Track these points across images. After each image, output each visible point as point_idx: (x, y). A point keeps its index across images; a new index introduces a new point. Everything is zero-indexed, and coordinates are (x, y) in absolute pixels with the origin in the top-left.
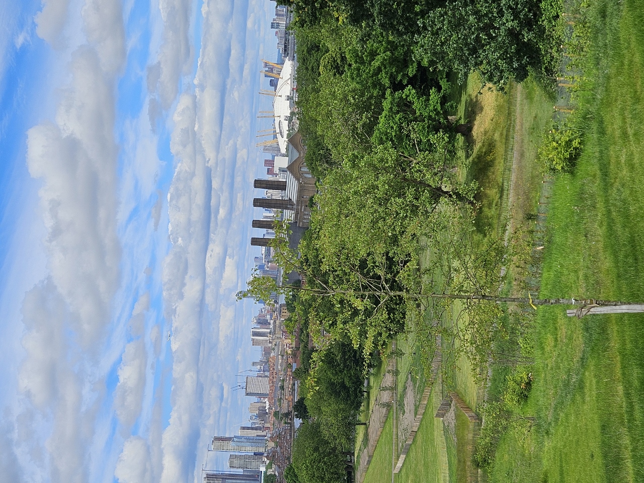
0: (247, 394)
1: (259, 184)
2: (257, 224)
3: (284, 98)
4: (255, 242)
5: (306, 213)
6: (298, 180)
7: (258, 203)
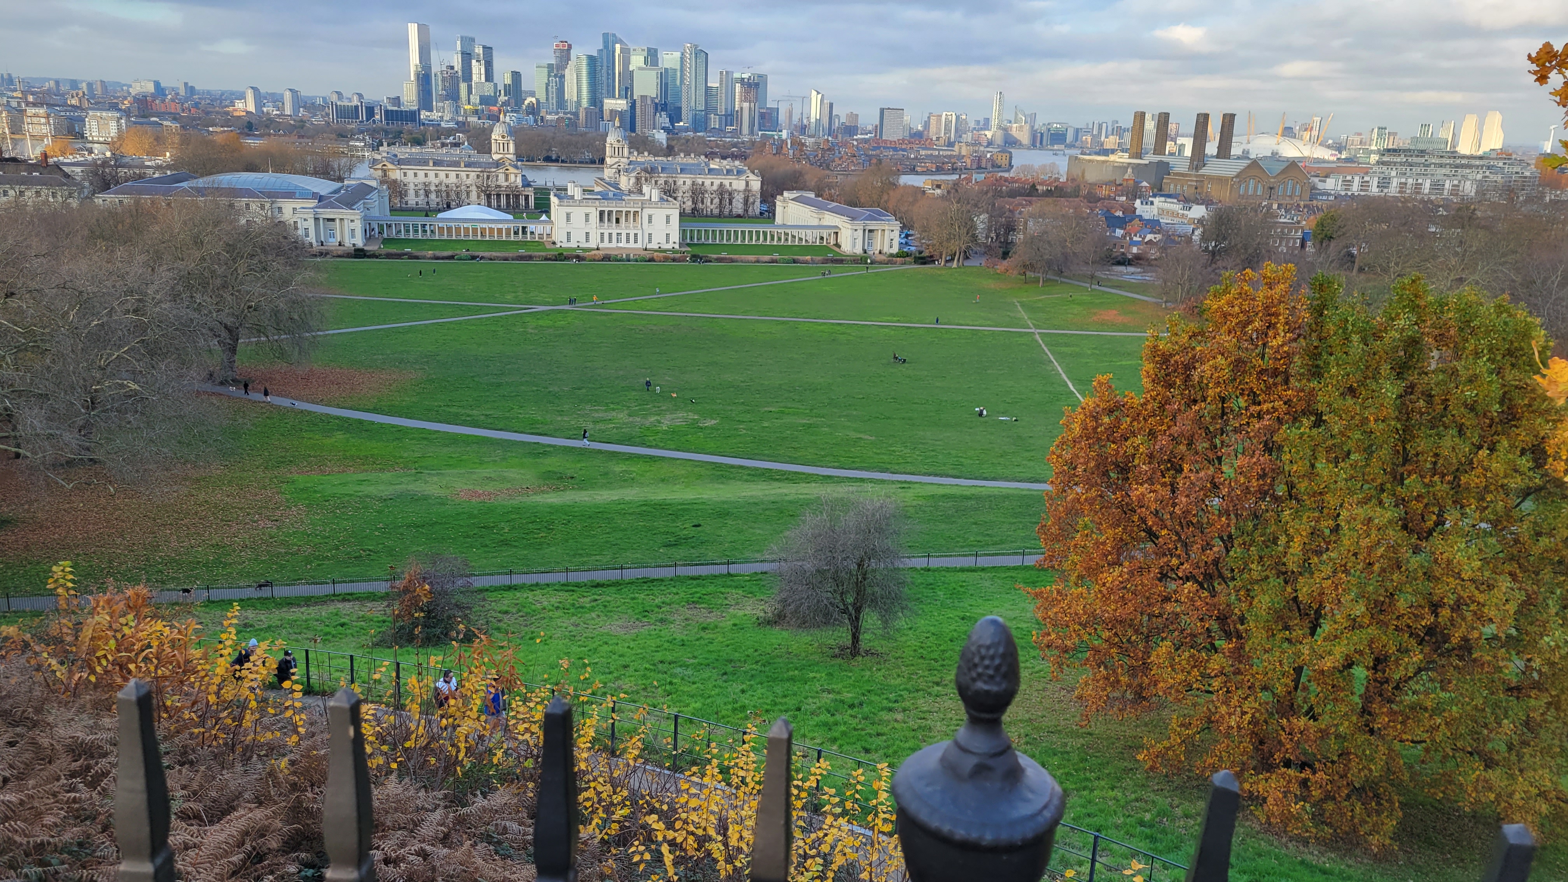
0: (882, 111)
1: (1229, 120)
2: (1163, 120)
3: (1275, 148)
4: (1140, 117)
5: (1185, 188)
6: (1237, 176)
7: (1203, 120)
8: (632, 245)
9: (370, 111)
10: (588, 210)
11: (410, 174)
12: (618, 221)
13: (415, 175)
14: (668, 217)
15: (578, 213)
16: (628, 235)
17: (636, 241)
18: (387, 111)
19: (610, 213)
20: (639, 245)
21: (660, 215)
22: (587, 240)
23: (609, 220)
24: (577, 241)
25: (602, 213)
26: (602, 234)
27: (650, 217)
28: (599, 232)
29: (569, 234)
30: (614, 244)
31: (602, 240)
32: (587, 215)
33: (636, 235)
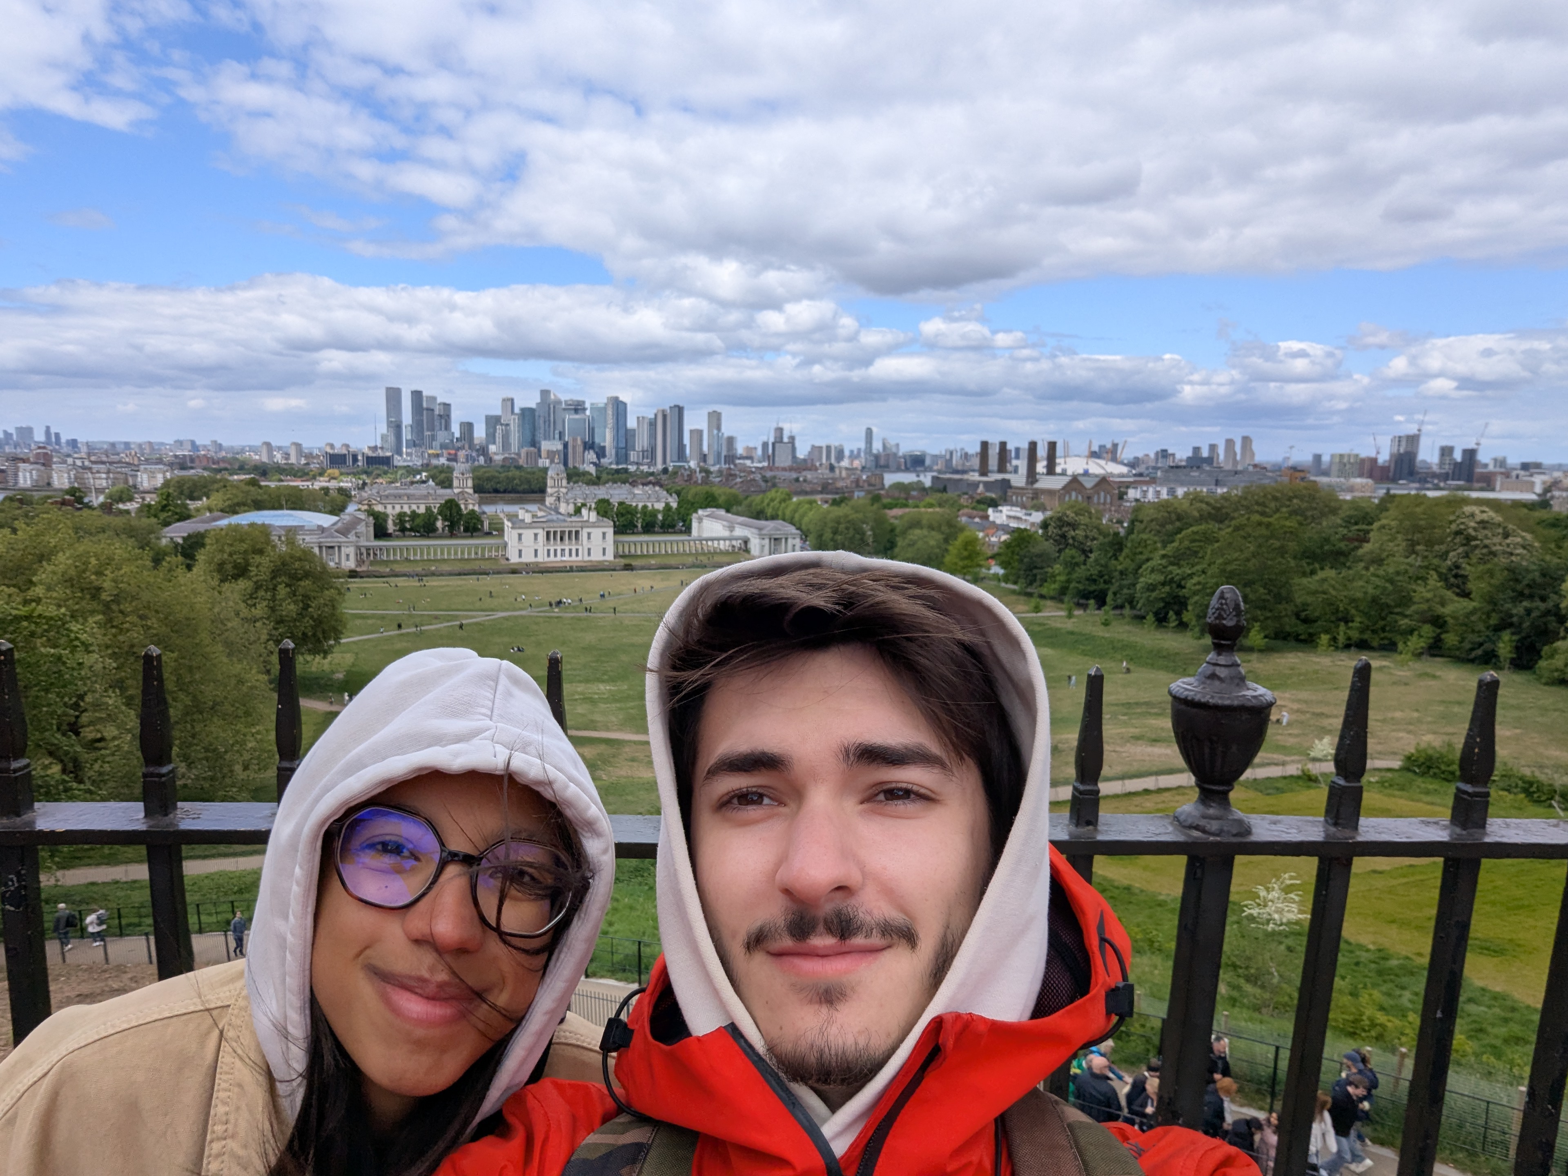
1: (1052, 446)
2: (1003, 445)
4: (985, 446)
6: (1062, 489)
7: (1033, 446)
8: (574, 558)
9: (355, 458)
10: (536, 531)
12: (562, 539)
14: (604, 534)
15: (528, 534)
16: (570, 550)
17: (577, 555)
18: (368, 458)
19: (555, 533)
20: (580, 558)
21: (596, 533)
22: (536, 555)
23: (555, 538)
24: (528, 558)
25: (548, 533)
26: (549, 551)
28: (546, 548)
30: (559, 558)
31: (549, 555)
32: (536, 535)
33: (577, 550)
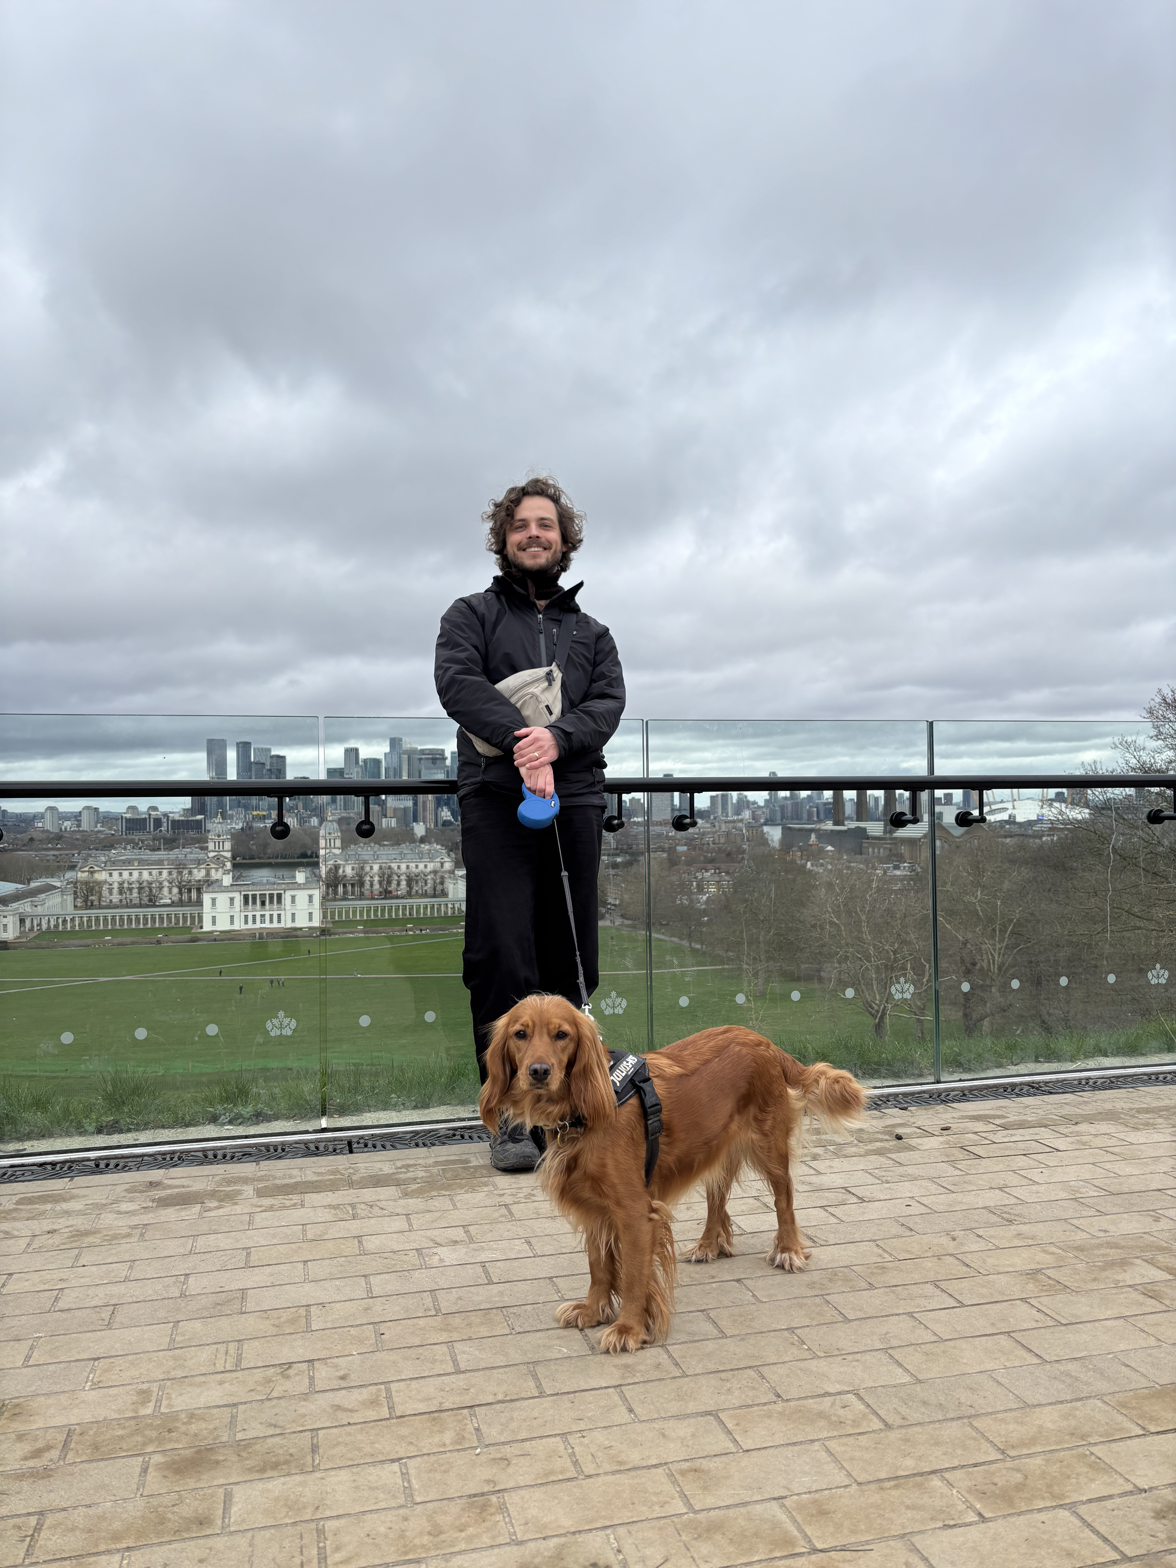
8: (275, 925)
10: (232, 895)
11: (116, 874)
12: (263, 903)
13: (121, 874)
14: (311, 897)
15: (223, 899)
16: (271, 916)
17: (279, 921)
19: (254, 897)
20: (282, 925)
21: (302, 896)
22: (232, 922)
23: (254, 902)
24: (223, 925)
25: (246, 897)
26: (246, 917)
27: (293, 897)
28: (243, 914)
29: (214, 918)
30: (258, 925)
31: (246, 922)
32: (232, 900)
33: (279, 915)
